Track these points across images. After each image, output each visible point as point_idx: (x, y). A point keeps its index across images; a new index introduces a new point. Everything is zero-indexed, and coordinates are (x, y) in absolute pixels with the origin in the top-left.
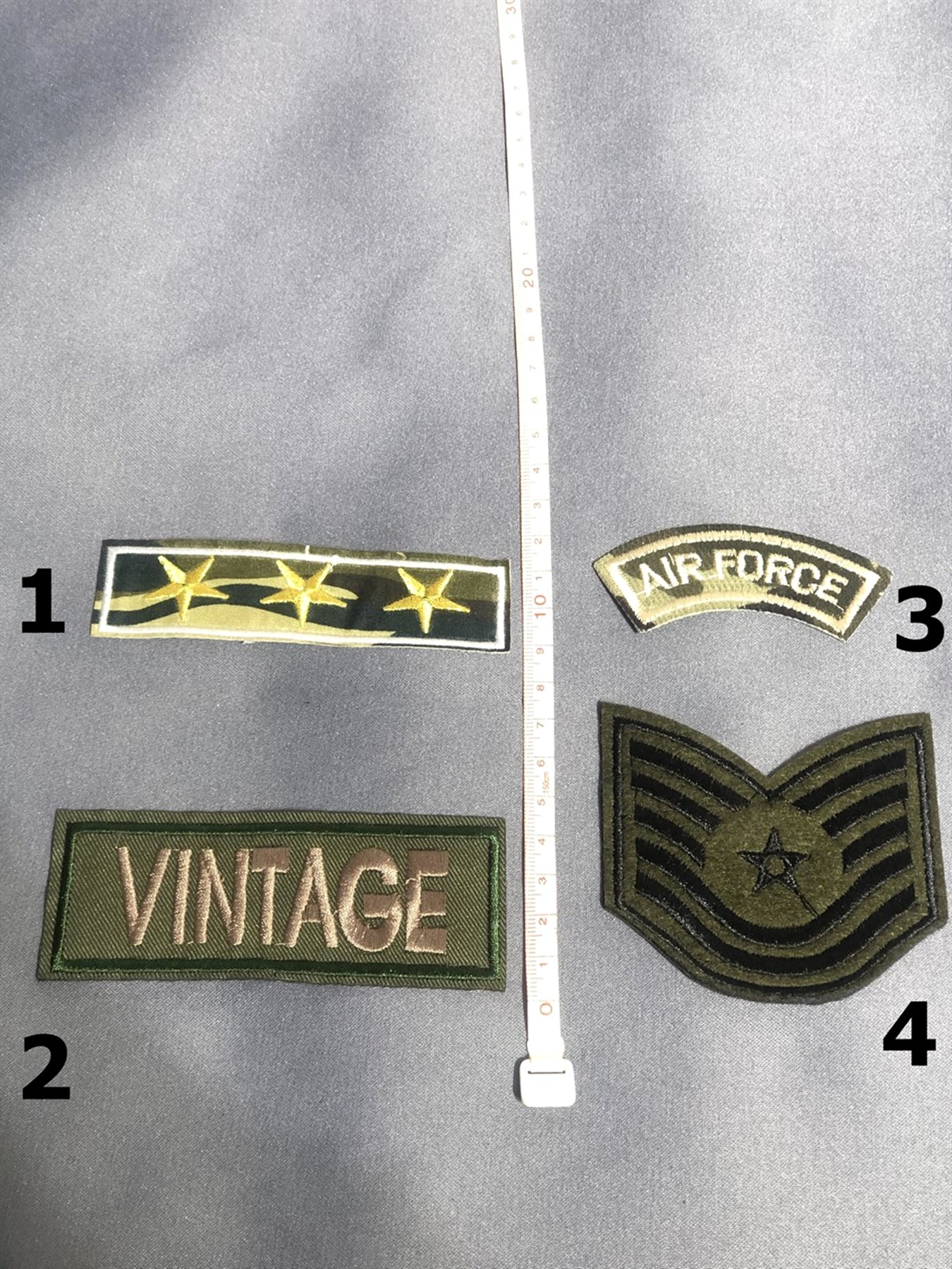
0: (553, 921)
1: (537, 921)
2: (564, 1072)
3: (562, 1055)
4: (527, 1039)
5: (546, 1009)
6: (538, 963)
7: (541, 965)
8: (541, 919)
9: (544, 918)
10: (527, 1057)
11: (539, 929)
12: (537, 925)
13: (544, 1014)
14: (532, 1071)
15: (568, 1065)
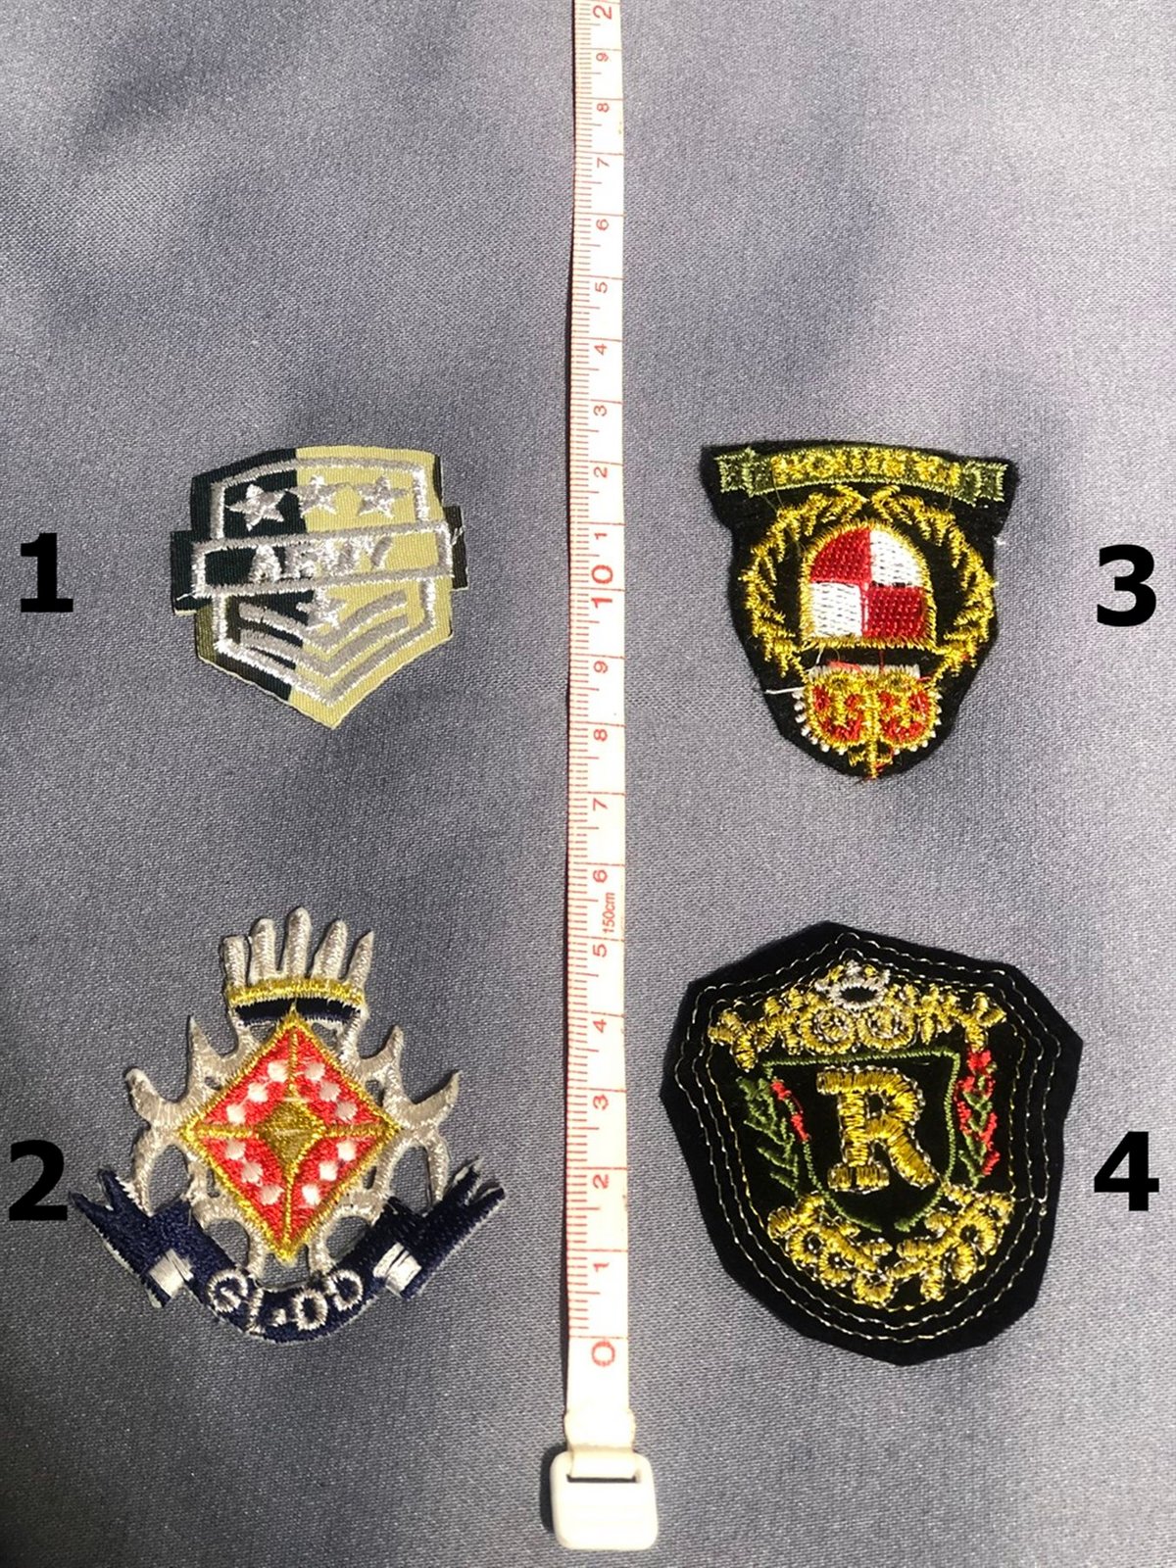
0: (619, 1182)
1: (589, 1180)
2: (633, 1480)
3: (630, 1445)
4: (565, 1412)
5: (603, 1354)
6: (589, 1263)
7: (597, 1266)
8: (598, 1177)
9: (602, 1173)
10: (563, 1447)
11: (594, 1195)
12: (590, 1188)
13: (597, 1362)
14: (574, 1475)
15: (642, 1466)
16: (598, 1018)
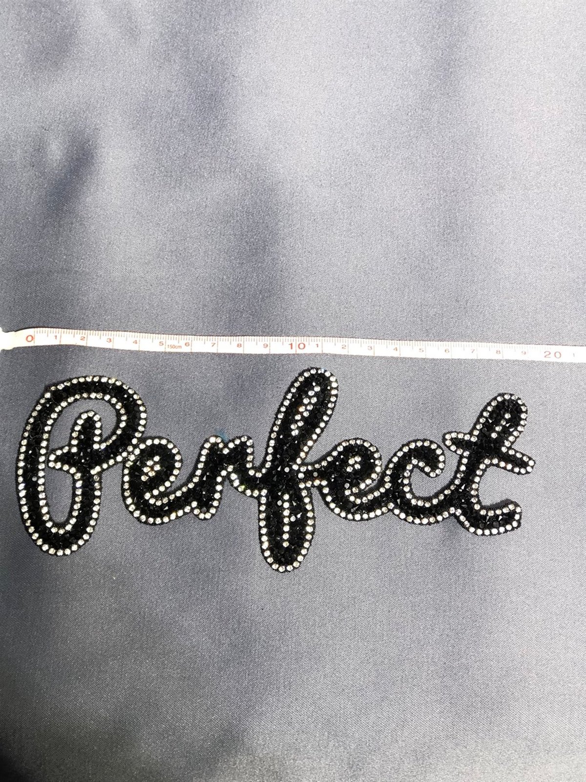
16: (138, 342)
